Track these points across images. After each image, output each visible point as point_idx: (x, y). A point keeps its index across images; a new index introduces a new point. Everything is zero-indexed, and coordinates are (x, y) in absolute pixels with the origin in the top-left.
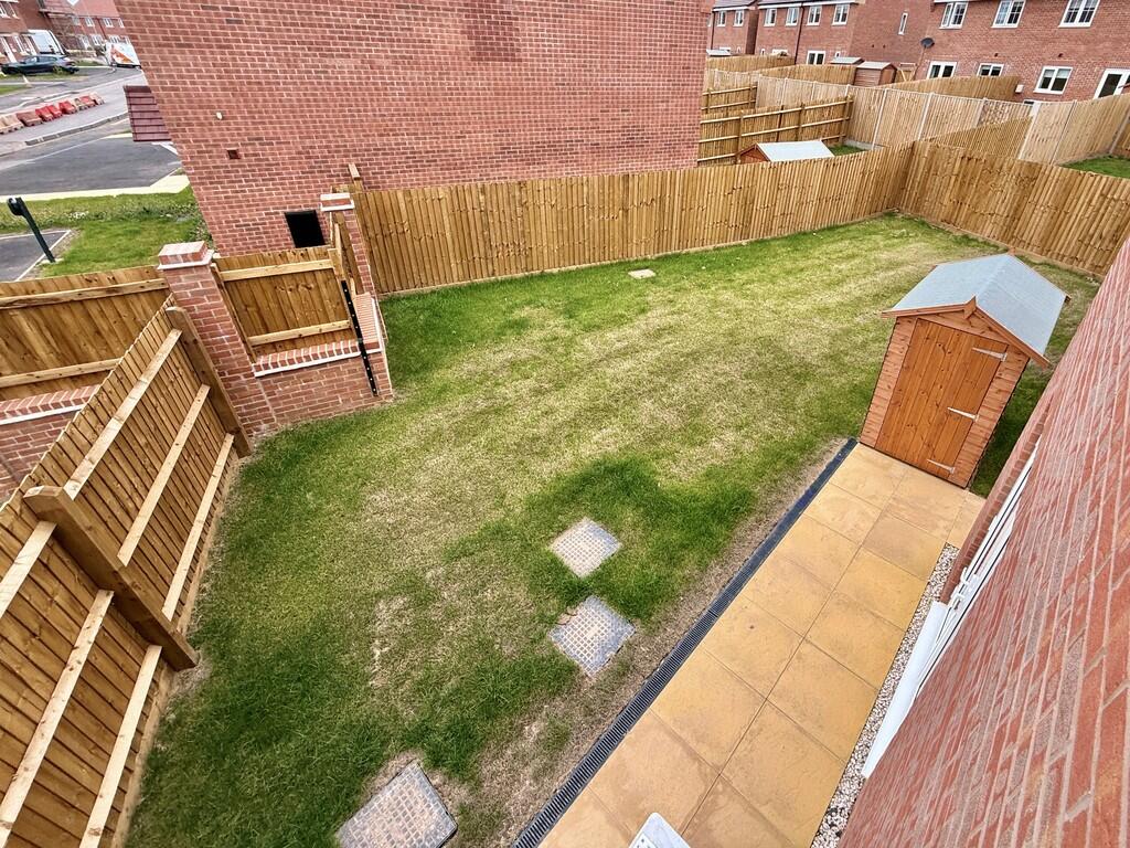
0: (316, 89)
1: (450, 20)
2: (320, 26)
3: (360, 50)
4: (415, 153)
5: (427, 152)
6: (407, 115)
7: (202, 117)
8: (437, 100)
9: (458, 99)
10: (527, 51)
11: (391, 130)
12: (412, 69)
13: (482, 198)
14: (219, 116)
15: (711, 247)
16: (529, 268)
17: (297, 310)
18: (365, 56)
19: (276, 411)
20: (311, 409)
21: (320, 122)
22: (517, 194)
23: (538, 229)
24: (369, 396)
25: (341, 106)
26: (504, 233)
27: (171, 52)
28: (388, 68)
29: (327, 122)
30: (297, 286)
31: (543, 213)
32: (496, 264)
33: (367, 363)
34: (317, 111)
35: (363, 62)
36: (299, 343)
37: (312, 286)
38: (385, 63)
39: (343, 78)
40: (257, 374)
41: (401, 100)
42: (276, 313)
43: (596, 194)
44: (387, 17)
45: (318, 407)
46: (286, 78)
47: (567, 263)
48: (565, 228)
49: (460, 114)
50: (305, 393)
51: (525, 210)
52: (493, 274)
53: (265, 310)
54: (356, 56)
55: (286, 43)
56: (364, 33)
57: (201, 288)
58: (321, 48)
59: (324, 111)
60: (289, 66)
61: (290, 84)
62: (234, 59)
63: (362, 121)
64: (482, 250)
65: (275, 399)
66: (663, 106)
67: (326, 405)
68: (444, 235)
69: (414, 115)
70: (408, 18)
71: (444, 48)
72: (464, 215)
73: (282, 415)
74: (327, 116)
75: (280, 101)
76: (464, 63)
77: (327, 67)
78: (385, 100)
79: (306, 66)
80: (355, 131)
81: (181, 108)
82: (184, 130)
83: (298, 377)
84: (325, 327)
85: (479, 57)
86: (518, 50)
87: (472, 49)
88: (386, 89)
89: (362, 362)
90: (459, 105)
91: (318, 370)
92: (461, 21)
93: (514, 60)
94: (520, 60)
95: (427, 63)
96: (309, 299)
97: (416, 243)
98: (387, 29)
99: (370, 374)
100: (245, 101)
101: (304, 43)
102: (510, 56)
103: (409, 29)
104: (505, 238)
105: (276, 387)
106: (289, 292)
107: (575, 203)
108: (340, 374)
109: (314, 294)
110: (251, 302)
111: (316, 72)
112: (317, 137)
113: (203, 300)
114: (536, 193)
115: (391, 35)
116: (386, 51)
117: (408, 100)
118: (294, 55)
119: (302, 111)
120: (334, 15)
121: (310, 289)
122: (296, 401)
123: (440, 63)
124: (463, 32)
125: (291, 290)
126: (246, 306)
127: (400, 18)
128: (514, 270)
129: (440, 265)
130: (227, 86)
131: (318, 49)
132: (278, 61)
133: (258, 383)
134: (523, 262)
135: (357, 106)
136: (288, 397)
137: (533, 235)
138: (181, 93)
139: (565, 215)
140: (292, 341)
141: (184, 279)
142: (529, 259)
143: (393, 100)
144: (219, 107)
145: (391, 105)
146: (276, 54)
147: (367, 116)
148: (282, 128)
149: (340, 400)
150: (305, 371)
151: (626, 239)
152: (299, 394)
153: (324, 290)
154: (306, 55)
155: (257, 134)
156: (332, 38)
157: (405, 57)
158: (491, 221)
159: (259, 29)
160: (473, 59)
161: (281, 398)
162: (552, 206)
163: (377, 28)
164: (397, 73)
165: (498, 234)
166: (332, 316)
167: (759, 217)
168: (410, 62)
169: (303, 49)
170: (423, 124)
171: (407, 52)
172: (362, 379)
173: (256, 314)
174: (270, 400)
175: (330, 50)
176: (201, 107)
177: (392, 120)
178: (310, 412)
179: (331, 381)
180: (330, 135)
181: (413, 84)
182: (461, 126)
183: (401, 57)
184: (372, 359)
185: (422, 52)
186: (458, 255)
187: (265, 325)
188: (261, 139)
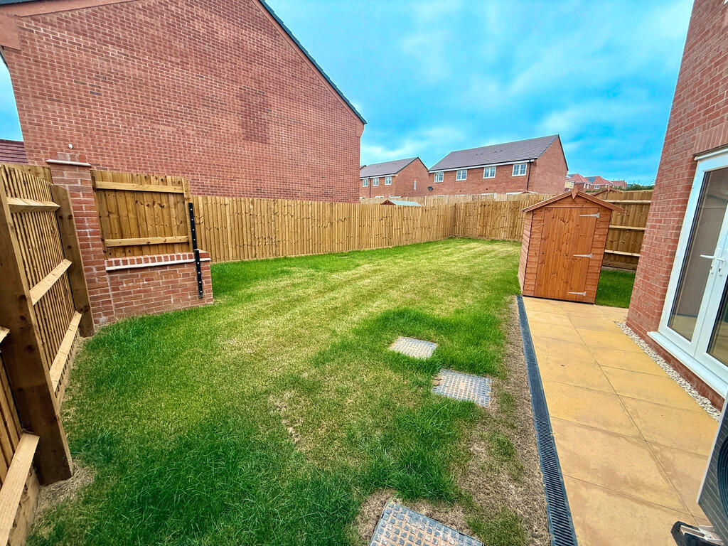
0: (144, 140)
1: (232, 117)
2: (154, 106)
3: (177, 123)
4: (204, 186)
5: (212, 186)
6: (202, 163)
7: (56, 145)
8: (221, 157)
9: (233, 159)
10: (273, 140)
11: (190, 171)
12: (208, 138)
13: (251, 207)
14: (71, 146)
15: (375, 249)
16: (278, 254)
17: (149, 222)
18: (179, 127)
19: (117, 306)
20: (147, 306)
21: (144, 160)
22: (272, 207)
23: (284, 229)
24: (195, 298)
25: (159, 152)
26: (263, 230)
27: (43, 102)
28: (193, 136)
29: (149, 160)
30: (154, 204)
31: (287, 220)
32: (257, 250)
33: (199, 269)
34: (143, 153)
35: (178, 130)
36: (145, 250)
37: (165, 204)
38: (192, 133)
39: (164, 137)
40: (108, 269)
41: (199, 155)
42: (133, 222)
43: (316, 212)
44: (196, 109)
45: (153, 305)
46: (125, 131)
47: (299, 252)
48: (299, 231)
49: (234, 167)
50: (145, 291)
51: (276, 217)
52: (255, 256)
53: (124, 218)
54: (173, 126)
55: (129, 111)
56: (181, 115)
57: (79, 184)
58: (153, 118)
59: (148, 154)
60: (129, 125)
61: (127, 134)
62: (91, 115)
63: (172, 163)
64: (249, 240)
65: (118, 294)
66: (341, 178)
67: (160, 304)
68: (226, 228)
69: (206, 164)
70: (208, 112)
71: (227, 130)
72: (240, 216)
73: (121, 310)
74: (149, 157)
75: (118, 144)
76: (238, 140)
77: (154, 129)
78: (189, 153)
79: (140, 126)
80: (166, 169)
81: (41, 137)
82: (39, 152)
83: (142, 276)
84: (169, 239)
85: (247, 138)
86: (269, 139)
87: (243, 134)
88: (190, 147)
89: (194, 268)
90: (234, 162)
91: (159, 271)
92: (238, 119)
93: (266, 143)
94: (269, 144)
95: (217, 137)
96: (160, 214)
97: (207, 232)
98: (195, 115)
99: (199, 278)
100: (92, 140)
101: (141, 113)
102: (265, 141)
103: (208, 118)
104: (264, 233)
105: (122, 283)
106: (146, 207)
107: (304, 216)
108: (176, 276)
109: (165, 211)
110: (113, 209)
111: (146, 131)
112: (139, 169)
113: (79, 196)
114: (283, 207)
115: (197, 118)
116: (193, 127)
117: (203, 155)
118: (134, 119)
119: (132, 152)
120: (163, 102)
121: (163, 207)
122: (136, 298)
123: (224, 138)
124: (239, 125)
125: (148, 206)
126: (109, 212)
127: (204, 111)
128: (268, 255)
129: (221, 248)
130: (82, 129)
131: (150, 119)
132: (122, 120)
133: (107, 276)
134: (274, 249)
135: (170, 154)
136: (130, 293)
137: (280, 233)
138: (44, 128)
139: (299, 222)
140: (140, 247)
141: (66, 174)
142: (277, 248)
143: (194, 154)
144: (72, 141)
145: (192, 157)
146: (121, 116)
147: (176, 161)
148: (116, 160)
149: (172, 300)
150: (149, 271)
151: (332, 241)
152: (140, 292)
153: (173, 211)
154: (141, 120)
155: (96, 161)
156: (160, 114)
157: (204, 132)
158: (256, 222)
159: (112, 101)
160: (243, 139)
161: (124, 294)
162: (292, 216)
163: (189, 114)
164: (198, 139)
165: (260, 230)
166: (175, 231)
167: (396, 234)
168: (207, 135)
169: (140, 117)
170: (211, 170)
171: (206, 129)
172: (192, 283)
173: (115, 221)
174: (113, 295)
175: (158, 120)
176: (57, 139)
177: (191, 165)
178: (145, 309)
179: (168, 282)
180: (149, 168)
181: (207, 147)
182: (233, 174)
183: (202, 131)
184: (202, 266)
185: (215, 131)
186: (234, 242)
187: (121, 231)
188: (99, 165)
